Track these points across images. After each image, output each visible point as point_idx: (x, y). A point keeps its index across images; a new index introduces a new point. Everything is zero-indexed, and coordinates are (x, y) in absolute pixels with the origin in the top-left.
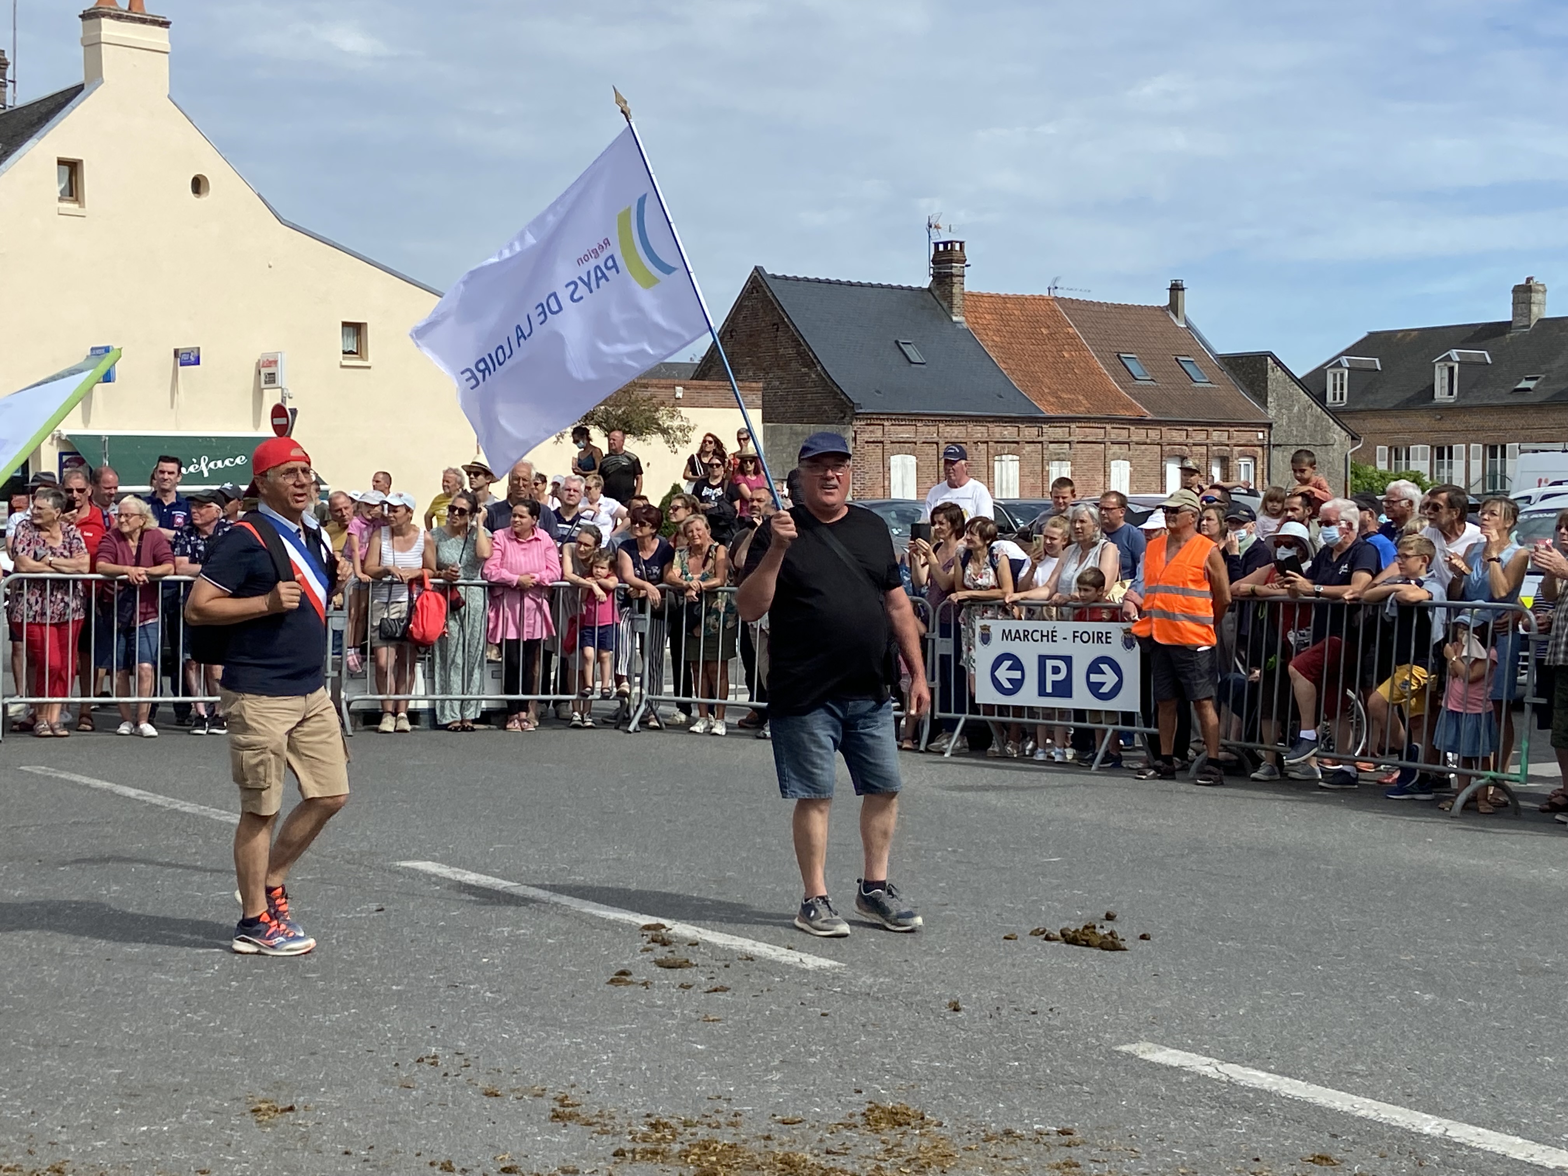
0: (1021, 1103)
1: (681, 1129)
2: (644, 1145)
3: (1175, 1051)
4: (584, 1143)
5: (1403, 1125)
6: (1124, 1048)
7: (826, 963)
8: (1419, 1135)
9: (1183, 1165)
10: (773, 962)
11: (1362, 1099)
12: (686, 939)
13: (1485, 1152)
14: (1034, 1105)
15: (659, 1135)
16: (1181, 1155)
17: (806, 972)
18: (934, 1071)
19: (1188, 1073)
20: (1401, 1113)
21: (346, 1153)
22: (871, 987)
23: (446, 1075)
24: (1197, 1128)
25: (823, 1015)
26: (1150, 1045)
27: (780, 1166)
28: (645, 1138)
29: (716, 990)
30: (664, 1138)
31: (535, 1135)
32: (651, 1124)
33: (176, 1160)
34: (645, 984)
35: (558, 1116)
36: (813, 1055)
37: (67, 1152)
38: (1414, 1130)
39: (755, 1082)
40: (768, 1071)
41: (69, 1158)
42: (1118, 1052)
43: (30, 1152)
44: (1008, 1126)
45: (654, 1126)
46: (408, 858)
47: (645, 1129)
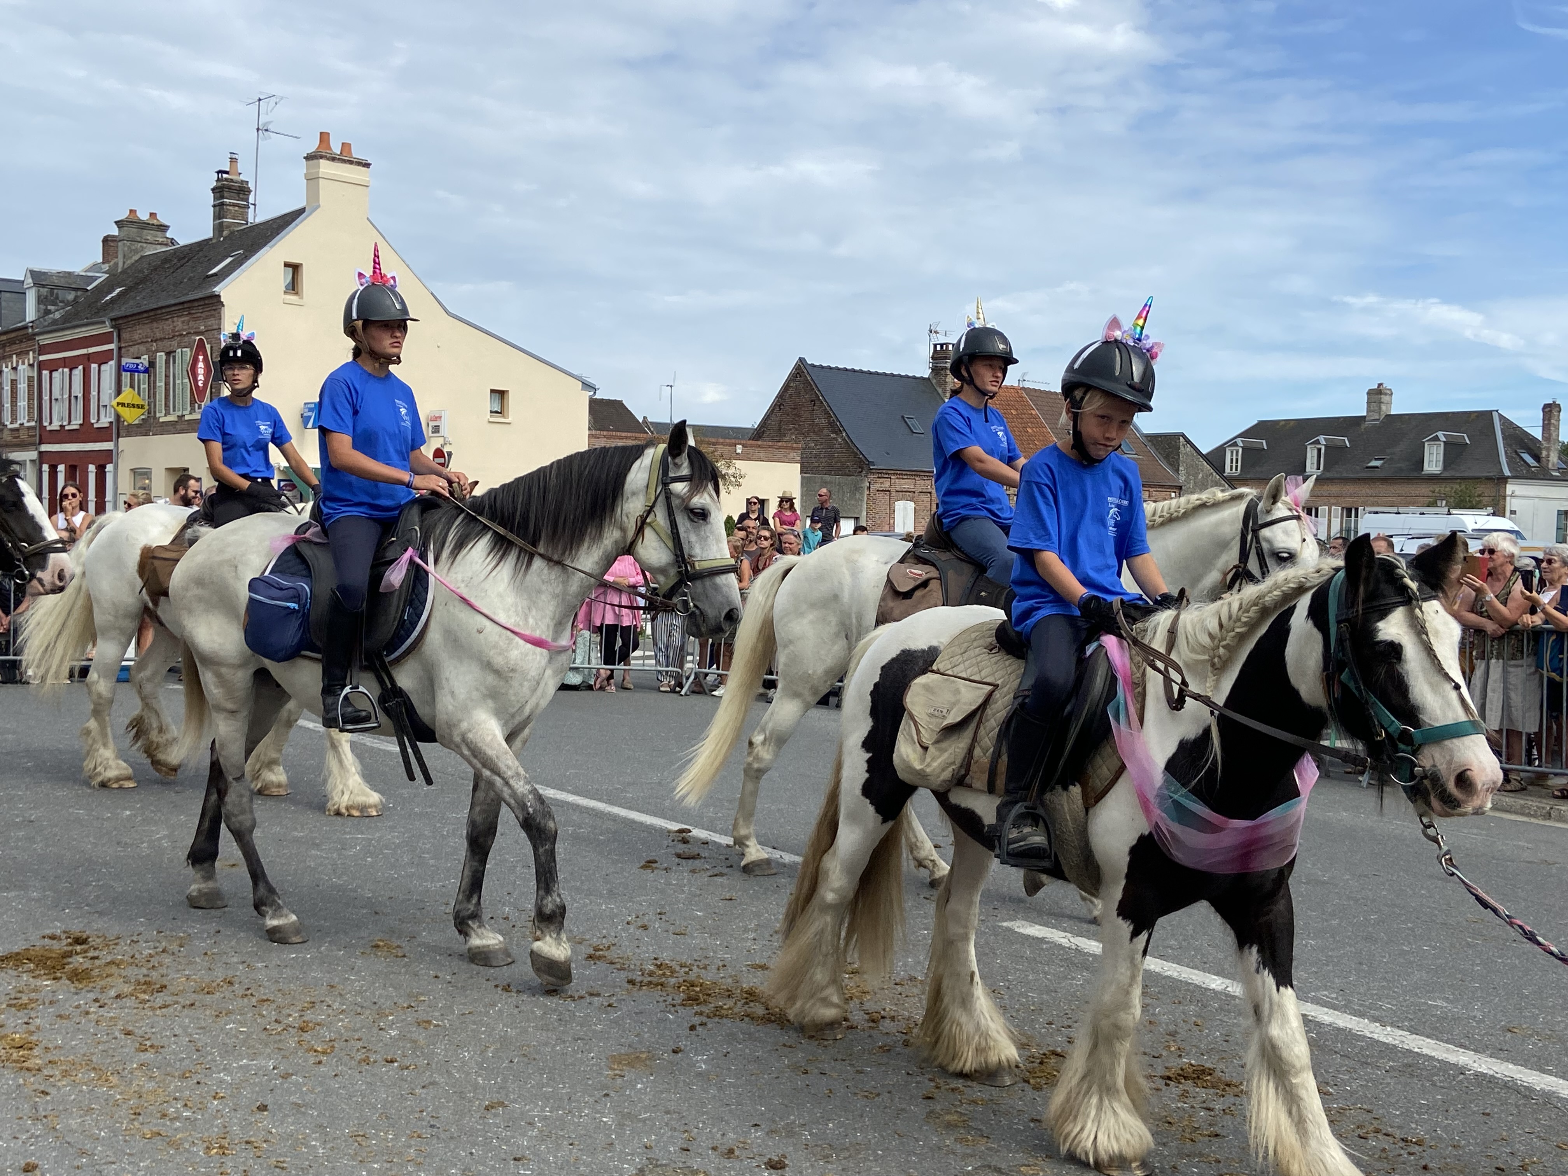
1: (678, 968)
2: (649, 979)
3: (1041, 927)
4: (607, 976)
5: (1197, 982)
6: (1005, 924)
8: (1207, 989)
9: (1033, 1005)
11: (1170, 964)
12: (700, 840)
15: (661, 972)
16: (1033, 997)
17: (784, 865)
19: (1048, 942)
20: (1195, 974)
23: (514, 926)
24: (1048, 979)
26: (1024, 922)
27: (745, 995)
28: (651, 974)
29: (716, 875)
30: (664, 974)
32: (656, 965)
33: (314, 978)
34: (666, 869)
35: (591, 957)
37: (238, 969)
38: (1204, 986)
39: (735, 939)
40: (746, 930)
41: (238, 974)
42: (999, 926)
43: (210, 969)
44: (913, 973)
45: (659, 967)
47: (652, 968)
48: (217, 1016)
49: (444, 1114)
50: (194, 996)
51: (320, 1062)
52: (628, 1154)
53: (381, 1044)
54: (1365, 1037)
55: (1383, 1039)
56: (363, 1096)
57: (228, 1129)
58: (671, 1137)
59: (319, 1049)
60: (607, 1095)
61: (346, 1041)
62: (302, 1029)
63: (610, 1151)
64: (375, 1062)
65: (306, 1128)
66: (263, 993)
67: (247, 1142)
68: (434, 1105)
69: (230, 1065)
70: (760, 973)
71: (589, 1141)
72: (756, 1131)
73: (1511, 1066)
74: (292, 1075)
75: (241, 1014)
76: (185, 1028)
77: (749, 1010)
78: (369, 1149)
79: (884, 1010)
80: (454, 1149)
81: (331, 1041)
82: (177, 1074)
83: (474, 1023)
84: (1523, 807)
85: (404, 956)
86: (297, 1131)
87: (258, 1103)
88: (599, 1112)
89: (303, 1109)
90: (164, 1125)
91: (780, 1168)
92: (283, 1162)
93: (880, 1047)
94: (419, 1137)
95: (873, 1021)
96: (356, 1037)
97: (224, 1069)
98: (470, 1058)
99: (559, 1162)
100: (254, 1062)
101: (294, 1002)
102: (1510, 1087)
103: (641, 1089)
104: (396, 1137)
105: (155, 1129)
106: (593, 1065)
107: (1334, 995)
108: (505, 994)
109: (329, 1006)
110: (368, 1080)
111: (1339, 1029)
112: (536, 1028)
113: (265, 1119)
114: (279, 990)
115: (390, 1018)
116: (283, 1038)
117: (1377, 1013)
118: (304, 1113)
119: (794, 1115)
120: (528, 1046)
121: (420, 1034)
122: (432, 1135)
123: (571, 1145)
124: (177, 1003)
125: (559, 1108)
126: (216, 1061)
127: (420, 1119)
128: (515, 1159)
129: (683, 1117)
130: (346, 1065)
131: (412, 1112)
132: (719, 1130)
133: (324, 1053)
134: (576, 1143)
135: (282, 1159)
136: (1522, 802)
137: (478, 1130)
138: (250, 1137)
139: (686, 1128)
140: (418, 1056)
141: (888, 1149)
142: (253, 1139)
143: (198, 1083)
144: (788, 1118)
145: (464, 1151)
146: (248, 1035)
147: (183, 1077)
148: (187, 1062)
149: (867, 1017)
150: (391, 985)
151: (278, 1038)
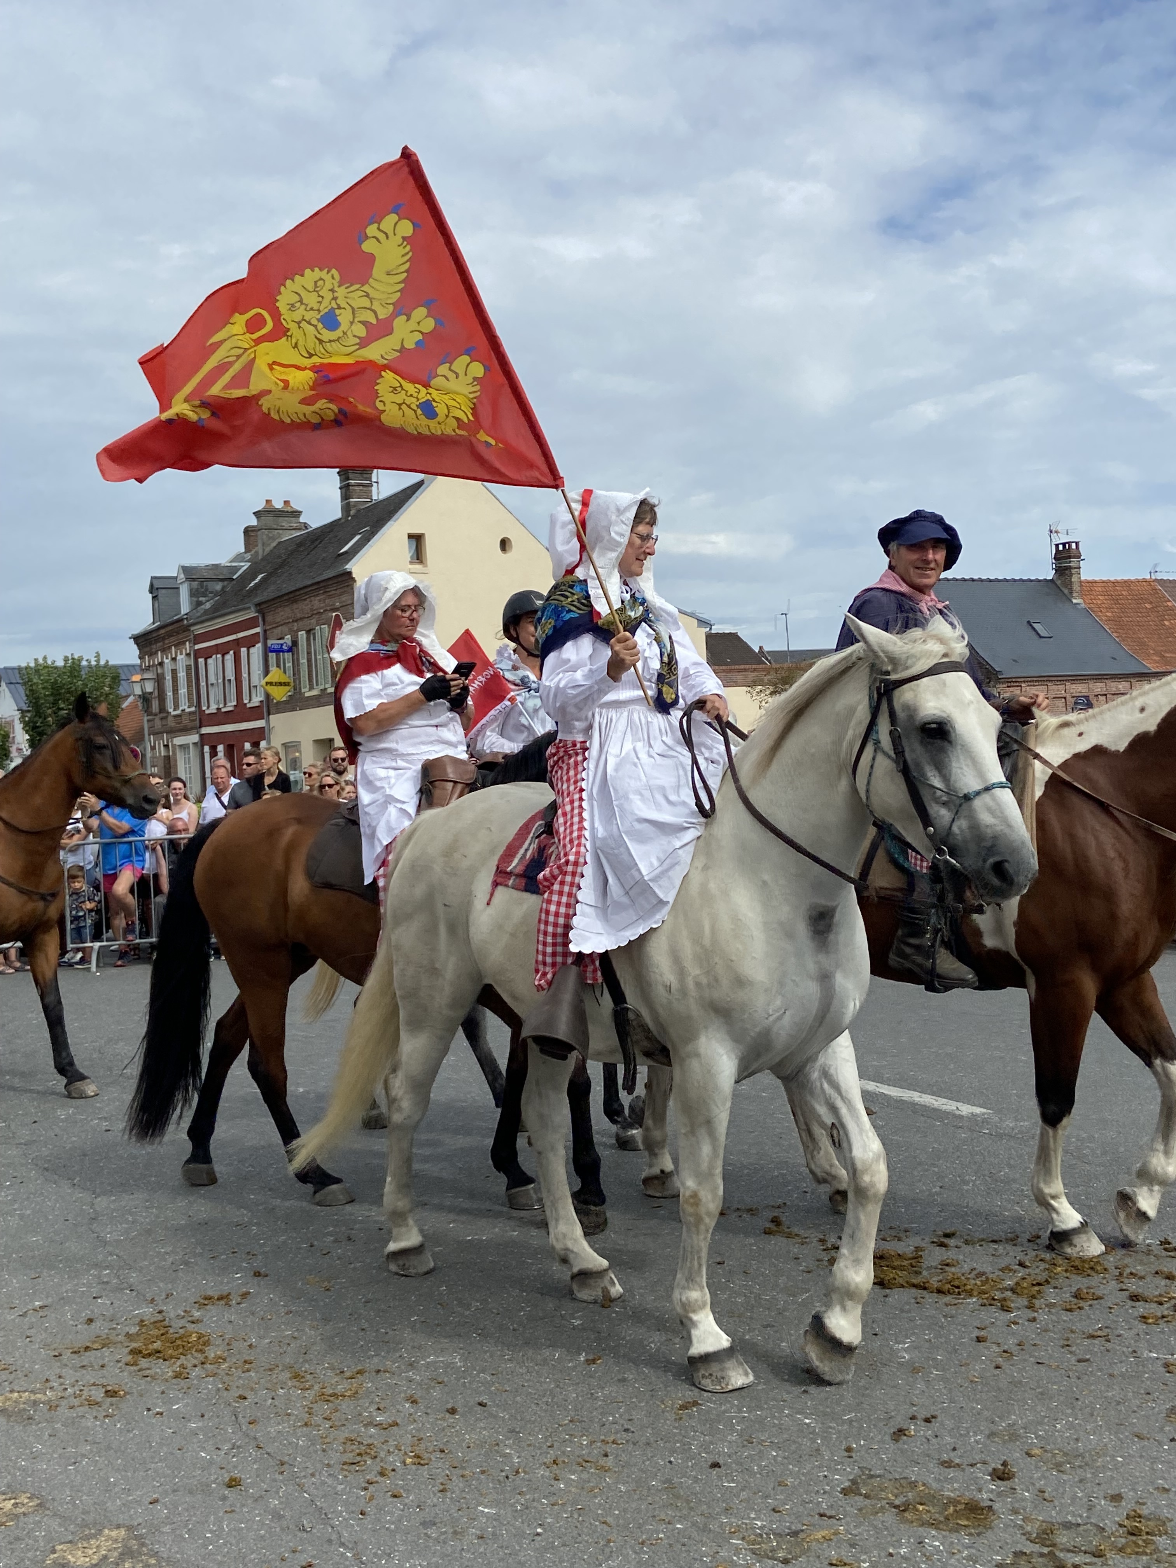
7: (978, 1110)
10: (935, 1110)
22: (1013, 1129)
49: (636, 1415)
52: (837, 1463)
57: (421, 1435)
63: (818, 1460)
80: (652, 1457)
86: (489, 1437)
91: (1009, 1479)
97: (413, 1368)
113: (456, 1424)
137: (675, 1435)
145: (663, 1460)
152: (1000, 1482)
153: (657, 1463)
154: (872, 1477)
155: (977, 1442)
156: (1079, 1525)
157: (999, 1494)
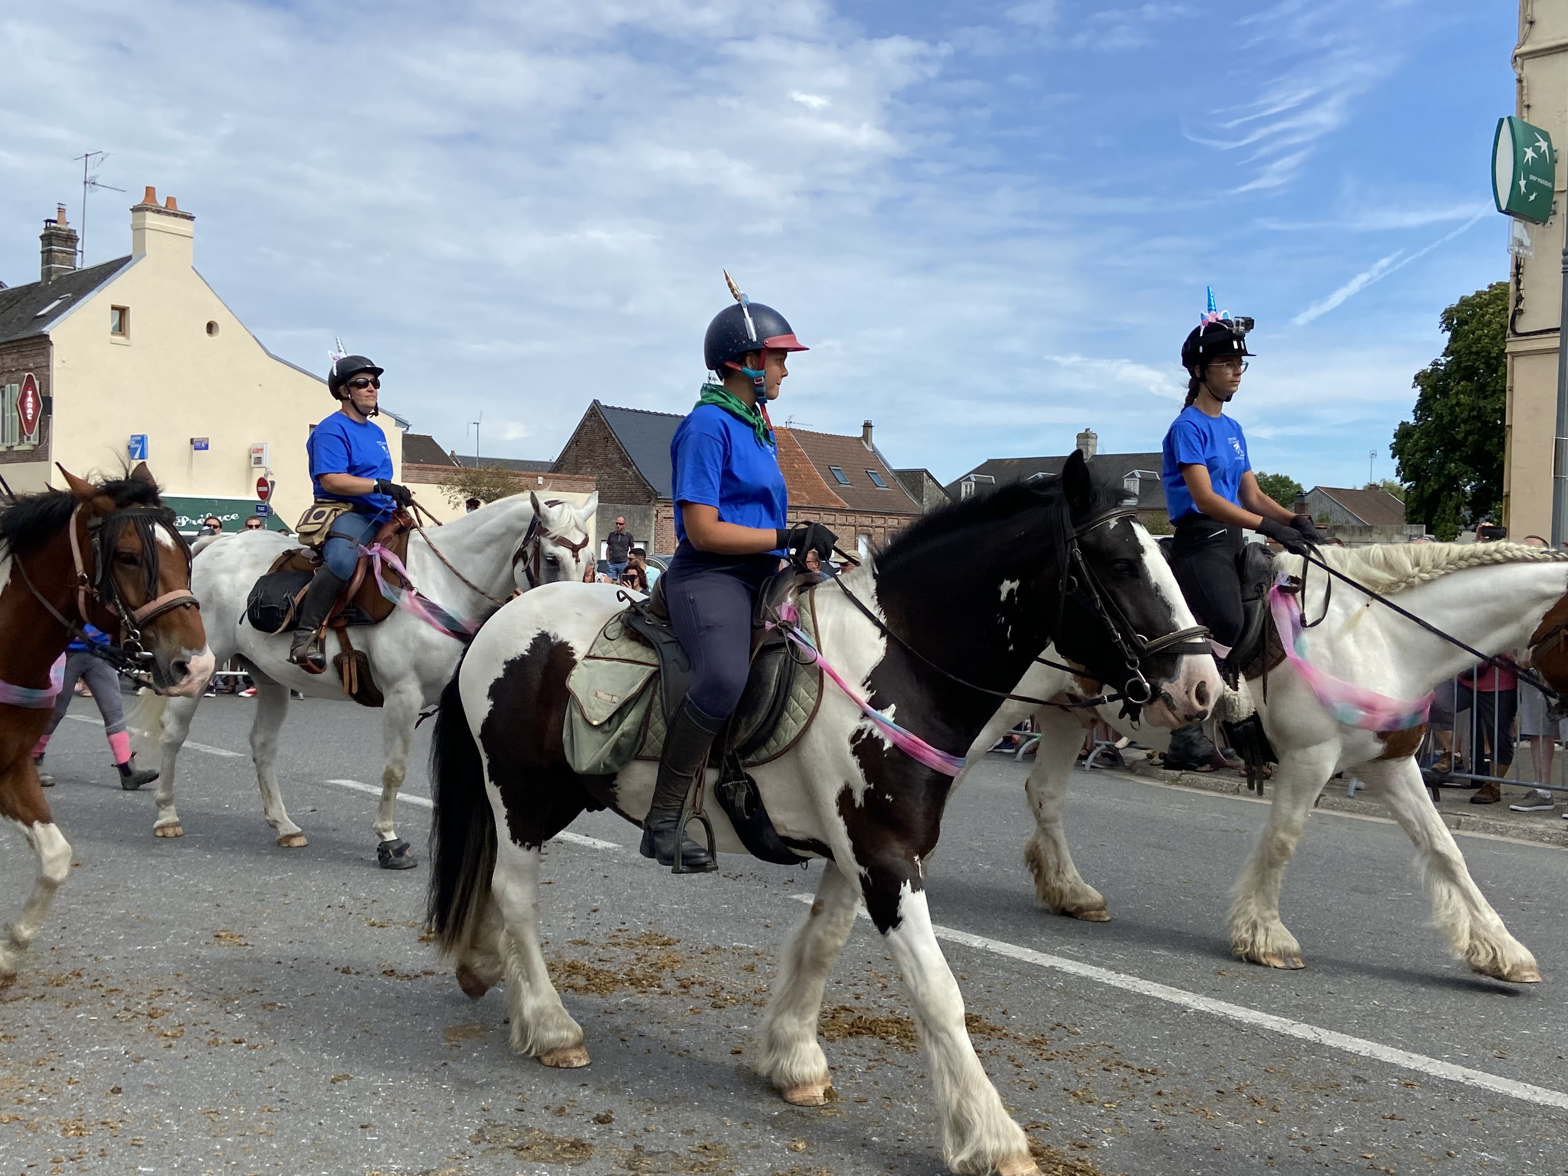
0: (727, 930)
5: (960, 941)
6: (795, 897)
7: (610, 845)
8: (970, 947)
10: (576, 845)
13: (1008, 957)
14: (734, 931)
17: (597, 851)
18: (673, 911)
20: (961, 935)
21: (279, 962)
23: (350, 913)
25: (605, 877)
27: (567, 969)
31: (408, 951)
33: (160, 968)
35: (423, 939)
36: (596, 901)
37: (86, 963)
38: (968, 945)
39: (556, 918)
40: (566, 910)
41: (86, 966)
42: (790, 899)
43: (58, 963)
44: (717, 943)
46: (335, 778)
48: (68, 1007)
49: (291, 1088)
50: (43, 988)
51: (170, 1046)
52: (468, 1117)
53: (229, 1027)
54: (1103, 983)
55: (1118, 985)
56: (214, 1075)
57: (84, 1111)
58: (507, 1100)
59: (169, 1033)
60: (445, 1064)
61: (195, 1025)
62: (150, 1015)
63: (451, 1115)
64: (224, 1043)
65: (160, 1107)
66: (112, 984)
67: (103, 1123)
68: (283, 1080)
69: (83, 1051)
70: (580, 948)
71: (430, 1107)
72: (584, 1090)
73: (1223, 1003)
74: (144, 1058)
75: (91, 1004)
76: (36, 1020)
77: (572, 982)
78: (221, 1125)
79: (693, 976)
80: (304, 1120)
81: (180, 1025)
82: (31, 1062)
83: (318, 1003)
84: (1216, 784)
85: (247, 944)
86: (150, 1110)
87: (112, 1087)
88: (437, 1081)
89: (156, 1090)
90: (21, 1110)
91: (608, 1122)
92: (140, 1140)
93: (691, 1010)
94: (269, 1111)
95: (685, 987)
96: (204, 1021)
97: (77, 1056)
98: (315, 1036)
99: (404, 1128)
100: (106, 1048)
101: (142, 991)
102: (1224, 1021)
103: (476, 1057)
104: (247, 1112)
105: (12, 1115)
106: (430, 1037)
107: (1076, 949)
108: (344, 977)
109: (176, 993)
110: (218, 1060)
111: (1082, 978)
112: (375, 1006)
113: (119, 1101)
114: (128, 980)
115: (236, 1002)
116: (133, 1024)
117: (1112, 963)
118: (157, 1094)
119: (618, 1074)
120: (369, 1022)
121: (266, 1016)
122: (282, 1109)
123: (414, 1111)
124: (27, 995)
125: (402, 1078)
126: (69, 1048)
127: (269, 1094)
128: (362, 1127)
129: (516, 1081)
130: (195, 1047)
131: (262, 1088)
132: (551, 1091)
133: (174, 1037)
134: (419, 1109)
135: (138, 1138)
136: (1216, 780)
137: (326, 1102)
138: (106, 1118)
139: (520, 1090)
140: (265, 1036)
141: (703, 1100)
142: (109, 1120)
143: (53, 1069)
144: (612, 1077)
145: (313, 1121)
146: (99, 1023)
147: (37, 1064)
148: (40, 1050)
149: (678, 983)
150: (236, 972)
151: (128, 1025)
152: (600, 1125)
153: (308, 1125)
154: (495, 1126)
155: (585, 1096)
156: (659, 1153)
157: (599, 1134)
